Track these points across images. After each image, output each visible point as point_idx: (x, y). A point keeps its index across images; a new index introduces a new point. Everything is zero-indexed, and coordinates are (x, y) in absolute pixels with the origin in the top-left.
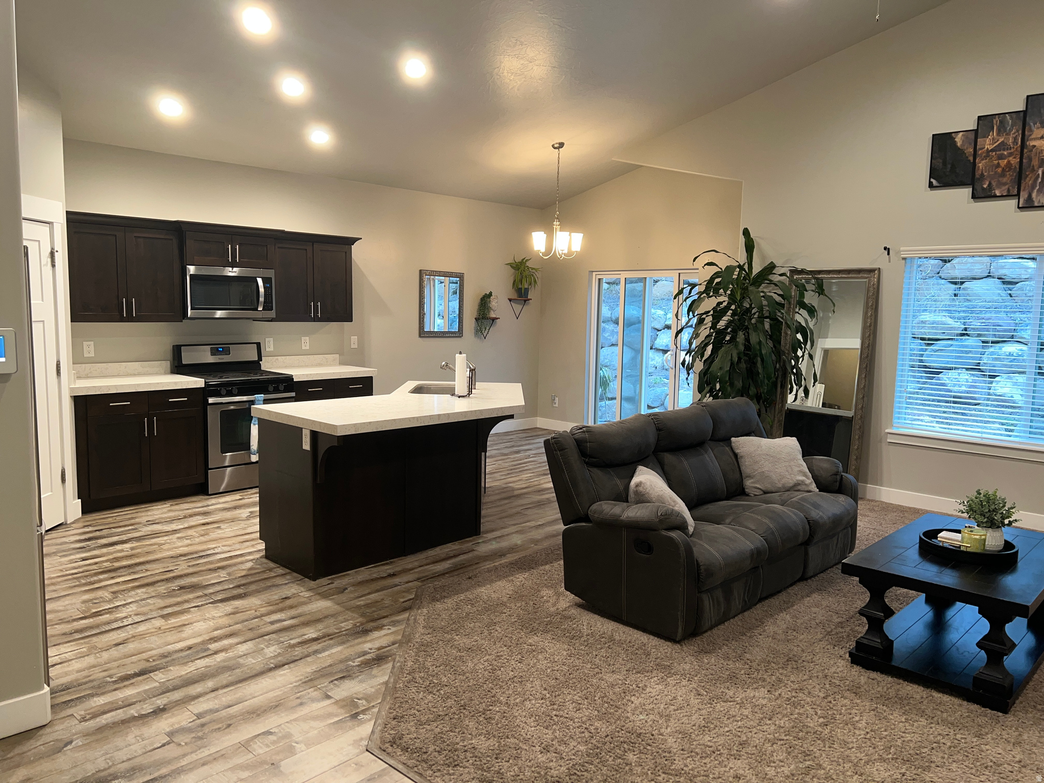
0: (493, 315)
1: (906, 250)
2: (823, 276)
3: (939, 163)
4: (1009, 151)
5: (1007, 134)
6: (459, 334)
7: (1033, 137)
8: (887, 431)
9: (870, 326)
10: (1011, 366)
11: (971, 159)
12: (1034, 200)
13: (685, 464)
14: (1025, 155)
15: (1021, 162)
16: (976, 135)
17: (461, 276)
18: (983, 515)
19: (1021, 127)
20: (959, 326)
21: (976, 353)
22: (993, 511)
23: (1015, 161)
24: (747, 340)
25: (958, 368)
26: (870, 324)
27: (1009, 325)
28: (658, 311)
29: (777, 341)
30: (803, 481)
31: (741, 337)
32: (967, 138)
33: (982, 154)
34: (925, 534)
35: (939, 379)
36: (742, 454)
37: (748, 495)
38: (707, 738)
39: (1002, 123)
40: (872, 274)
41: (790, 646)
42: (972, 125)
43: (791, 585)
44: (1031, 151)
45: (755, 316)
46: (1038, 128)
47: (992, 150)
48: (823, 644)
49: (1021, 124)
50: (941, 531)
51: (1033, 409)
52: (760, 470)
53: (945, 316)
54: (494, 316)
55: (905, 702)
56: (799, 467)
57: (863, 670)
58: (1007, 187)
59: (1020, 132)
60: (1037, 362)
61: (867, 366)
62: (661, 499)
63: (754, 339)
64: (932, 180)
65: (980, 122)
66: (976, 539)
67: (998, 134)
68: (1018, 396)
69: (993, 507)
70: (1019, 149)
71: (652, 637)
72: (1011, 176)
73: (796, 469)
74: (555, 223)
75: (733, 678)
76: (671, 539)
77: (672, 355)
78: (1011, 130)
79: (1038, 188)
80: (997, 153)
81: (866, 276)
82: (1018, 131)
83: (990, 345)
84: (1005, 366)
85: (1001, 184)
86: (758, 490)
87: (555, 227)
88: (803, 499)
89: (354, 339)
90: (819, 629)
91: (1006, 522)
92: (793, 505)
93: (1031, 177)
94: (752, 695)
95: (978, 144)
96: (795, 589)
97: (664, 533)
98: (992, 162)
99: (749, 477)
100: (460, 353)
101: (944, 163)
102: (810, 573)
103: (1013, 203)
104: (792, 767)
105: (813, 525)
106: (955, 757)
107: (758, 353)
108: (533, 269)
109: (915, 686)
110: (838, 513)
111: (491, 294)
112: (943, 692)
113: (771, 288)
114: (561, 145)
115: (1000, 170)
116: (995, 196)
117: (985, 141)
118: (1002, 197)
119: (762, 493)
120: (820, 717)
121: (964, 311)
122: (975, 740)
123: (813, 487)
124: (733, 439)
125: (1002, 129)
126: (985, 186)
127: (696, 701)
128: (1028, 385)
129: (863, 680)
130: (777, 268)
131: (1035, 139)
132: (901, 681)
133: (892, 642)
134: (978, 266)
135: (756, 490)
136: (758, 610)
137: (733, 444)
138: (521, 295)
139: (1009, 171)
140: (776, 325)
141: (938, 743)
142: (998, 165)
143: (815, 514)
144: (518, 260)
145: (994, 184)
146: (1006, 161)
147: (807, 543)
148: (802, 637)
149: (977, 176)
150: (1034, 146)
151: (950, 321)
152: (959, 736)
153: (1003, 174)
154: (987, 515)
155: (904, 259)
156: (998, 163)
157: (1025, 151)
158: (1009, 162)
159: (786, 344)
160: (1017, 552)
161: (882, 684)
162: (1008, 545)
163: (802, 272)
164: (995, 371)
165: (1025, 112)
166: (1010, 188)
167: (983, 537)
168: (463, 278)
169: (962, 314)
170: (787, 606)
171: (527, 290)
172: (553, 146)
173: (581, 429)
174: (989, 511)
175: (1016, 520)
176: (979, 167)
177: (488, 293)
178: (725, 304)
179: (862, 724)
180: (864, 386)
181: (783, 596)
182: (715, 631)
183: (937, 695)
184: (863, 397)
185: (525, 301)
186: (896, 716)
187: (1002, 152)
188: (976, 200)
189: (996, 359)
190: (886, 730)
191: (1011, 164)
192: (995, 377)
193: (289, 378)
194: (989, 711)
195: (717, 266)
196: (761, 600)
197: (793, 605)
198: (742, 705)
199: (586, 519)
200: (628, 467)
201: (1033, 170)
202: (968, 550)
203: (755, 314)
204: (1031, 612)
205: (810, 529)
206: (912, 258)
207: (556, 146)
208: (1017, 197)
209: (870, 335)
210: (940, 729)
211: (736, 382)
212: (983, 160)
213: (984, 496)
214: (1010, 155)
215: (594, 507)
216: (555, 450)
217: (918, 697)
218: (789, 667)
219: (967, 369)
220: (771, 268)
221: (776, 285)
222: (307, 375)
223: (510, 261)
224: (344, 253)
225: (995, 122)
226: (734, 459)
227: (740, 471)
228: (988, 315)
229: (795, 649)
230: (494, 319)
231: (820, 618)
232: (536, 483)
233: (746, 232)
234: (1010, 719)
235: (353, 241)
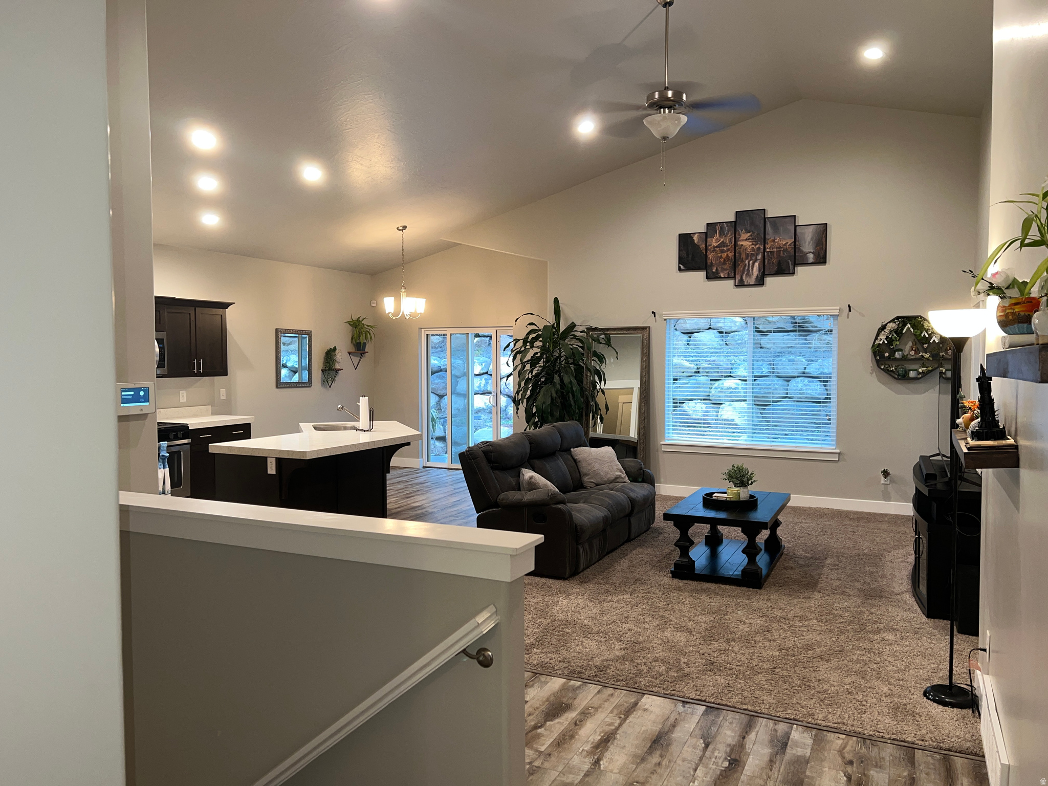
0: (337, 367)
1: (666, 314)
2: (610, 332)
3: (684, 254)
4: (727, 248)
5: (725, 236)
6: (309, 384)
7: (741, 239)
8: (661, 443)
9: (645, 368)
10: (731, 396)
11: (704, 252)
12: (744, 280)
13: (549, 466)
14: (737, 251)
15: (735, 255)
16: (706, 235)
17: (309, 334)
18: (737, 478)
19: (733, 231)
20: (693, 367)
21: (706, 388)
22: (743, 476)
23: (731, 254)
24: (562, 380)
25: (695, 400)
26: (646, 366)
27: (727, 364)
28: (458, 360)
29: (580, 382)
30: (620, 476)
31: (557, 379)
32: (700, 237)
33: (710, 249)
34: (705, 495)
35: (682, 407)
36: (579, 460)
37: (586, 488)
38: (605, 618)
39: (722, 229)
40: (645, 331)
41: (634, 574)
42: (703, 230)
43: (623, 544)
44: (741, 248)
45: (563, 363)
46: (744, 233)
47: (717, 247)
48: (652, 571)
49: (733, 229)
50: (714, 493)
51: (753, 425)
52: (593, 470)
53: (682, 359)
54: (339, 368)
55: (707, 591)
56: (617, 466)
57: (680, 581)
58: (727, 271)
59: (733, 235)
60: (753, 393)
61: (645, 397)
62: (546, 486)
63: (566, 380)
64: (680, 265)
65: (709, 227)
66: (735, 493)
67: (720, 236)
68: (740, 421)
69: (742, 474)
70: (733, 246)
71: (548, 579)
72: (730, 264)
73: (615, 468)
74: (402, 290)
75: (607, 591)
76: (560, 509)
77: (494, 396)
78: (727, 234)
79: (746, 273)
80: (720, 248)
81: (640, 332)
82: (732, 235)
83: (724, 378)
84: (727, 396)
85: (723, 270)
86: (592, 484)
87: (402, 293)
88: (622, 486)
89: (223, 391)
90: (648, 565)
91: (750, 482)
92: (617, 490)
93: (741, 266)
94: (622, 598)
95: (708, 242)
96: (625, 546)
97: (553, 506)
98: (717, 254)
99: (586, 475)
100: (363, 396)
101: (688, 254)
102: (632, 536)
103: (731, 283)
104: (657, 623)
105: (632, 501)
106: (739, 609)
107: (570, 390)
108: (368, 326)
109: (710, 584)
110: (646, 494)
111: (335, 349)
112: (726, 584)
113: (573, 342)
114: (405, 228)
115: (722, 260)
116: (721, 278)
117: (712, 240)
118: (725, 278)
119: (595, 485)
120: (664, 602)
121: (695, 356)
122: (747, 601)
123: (627, 479)
124: (572, 449)
125: (722, 233)
126: (714, 271)
127: (591, 604)
128: (749, 409)
129: (681, 584)
130: (577, 327)
131: (743, 240)
132: (702, 583)
133: (694, 561)
134: (703, 323)
135: (591, 483)
136: (607, 560)
137: (573, 453)
138: (359, 349)
139: (728, 261)
140: (579, 369)
141: (729, 604)
142: (721, 257)
143: (633, 495)
144: (355, 318)
145: (719, 269)
146: (725, 254)
147: (630, 515)
148: (639, 570)
149: (709, 264)
150: (742, 245)
151: (687, 364)
152: (738, 601)
153: (724, 263)
154: (739, 479)
155: (665, 320)
156: (721, 255)
157: (737, 248)
158: (727, 254)
159: (587, 383)
160: (757, 499)
161: (692, 585)
162: (751, 496)
163: (596, 329)
164: (720, 400)
165: (735, 222)
166: (730, 272)
167: (739, 491)
168: (311, 335)
169: (694, 358)
170: (623, 556)
171: (365, 344)
172: (398, 228)
173: (485, 443)
174: (740, 476)
175: (755, 481)
176: (709, 257)
177: (332, 348)
178: (539, 355)
179: (687, 602)
180: (644, 411)
181: (619, 551)
182: (585, 572)
183: (723, 586)
184: (644, 419)
185: (361, 354)
186: (704, 597)
187: (723, 248)
188: (709, 280)
189: (721, 392)
190: (700, 603)
191: (729, 257)
192: (721, 404)
193: (185, 427)
194: (751, 589)
195: (536, 326)
196: (608, 553)
197: (627, 555)
198: (618, 602)
199: (496, 505)
200: (515, 469)
201: (742, 261)
202: (732, 499)
203: (562, 361)
204: (769, 526)
205: (631, 505)
206: (670, 319)
207: (400, 228)
208: (734, 279)
209: (646, 374)
210: (728, 599)
211: (555, 413)
212: (711, 253)
213: (737, 468)
214: (728, 250)
215: (502, 496)
216: (470, 459)
217: (713, 588)
218: (638, 583)
219: (701, 400)
220: (573, 326)
221: (577, 339)
222: (199, 423)
223: (349, 320)
224: (220, 316)
225: (717, 227)
226: (574, 464)
227: (579, 472)
228: (713, 358)
229: (637, 575)
230: (337, 371)
231: (646, 560)
232: (405, 504)
233: (556, 301)
234: (762, 591)
235: (225, 306)
